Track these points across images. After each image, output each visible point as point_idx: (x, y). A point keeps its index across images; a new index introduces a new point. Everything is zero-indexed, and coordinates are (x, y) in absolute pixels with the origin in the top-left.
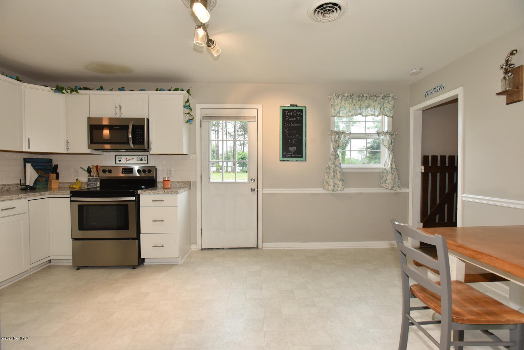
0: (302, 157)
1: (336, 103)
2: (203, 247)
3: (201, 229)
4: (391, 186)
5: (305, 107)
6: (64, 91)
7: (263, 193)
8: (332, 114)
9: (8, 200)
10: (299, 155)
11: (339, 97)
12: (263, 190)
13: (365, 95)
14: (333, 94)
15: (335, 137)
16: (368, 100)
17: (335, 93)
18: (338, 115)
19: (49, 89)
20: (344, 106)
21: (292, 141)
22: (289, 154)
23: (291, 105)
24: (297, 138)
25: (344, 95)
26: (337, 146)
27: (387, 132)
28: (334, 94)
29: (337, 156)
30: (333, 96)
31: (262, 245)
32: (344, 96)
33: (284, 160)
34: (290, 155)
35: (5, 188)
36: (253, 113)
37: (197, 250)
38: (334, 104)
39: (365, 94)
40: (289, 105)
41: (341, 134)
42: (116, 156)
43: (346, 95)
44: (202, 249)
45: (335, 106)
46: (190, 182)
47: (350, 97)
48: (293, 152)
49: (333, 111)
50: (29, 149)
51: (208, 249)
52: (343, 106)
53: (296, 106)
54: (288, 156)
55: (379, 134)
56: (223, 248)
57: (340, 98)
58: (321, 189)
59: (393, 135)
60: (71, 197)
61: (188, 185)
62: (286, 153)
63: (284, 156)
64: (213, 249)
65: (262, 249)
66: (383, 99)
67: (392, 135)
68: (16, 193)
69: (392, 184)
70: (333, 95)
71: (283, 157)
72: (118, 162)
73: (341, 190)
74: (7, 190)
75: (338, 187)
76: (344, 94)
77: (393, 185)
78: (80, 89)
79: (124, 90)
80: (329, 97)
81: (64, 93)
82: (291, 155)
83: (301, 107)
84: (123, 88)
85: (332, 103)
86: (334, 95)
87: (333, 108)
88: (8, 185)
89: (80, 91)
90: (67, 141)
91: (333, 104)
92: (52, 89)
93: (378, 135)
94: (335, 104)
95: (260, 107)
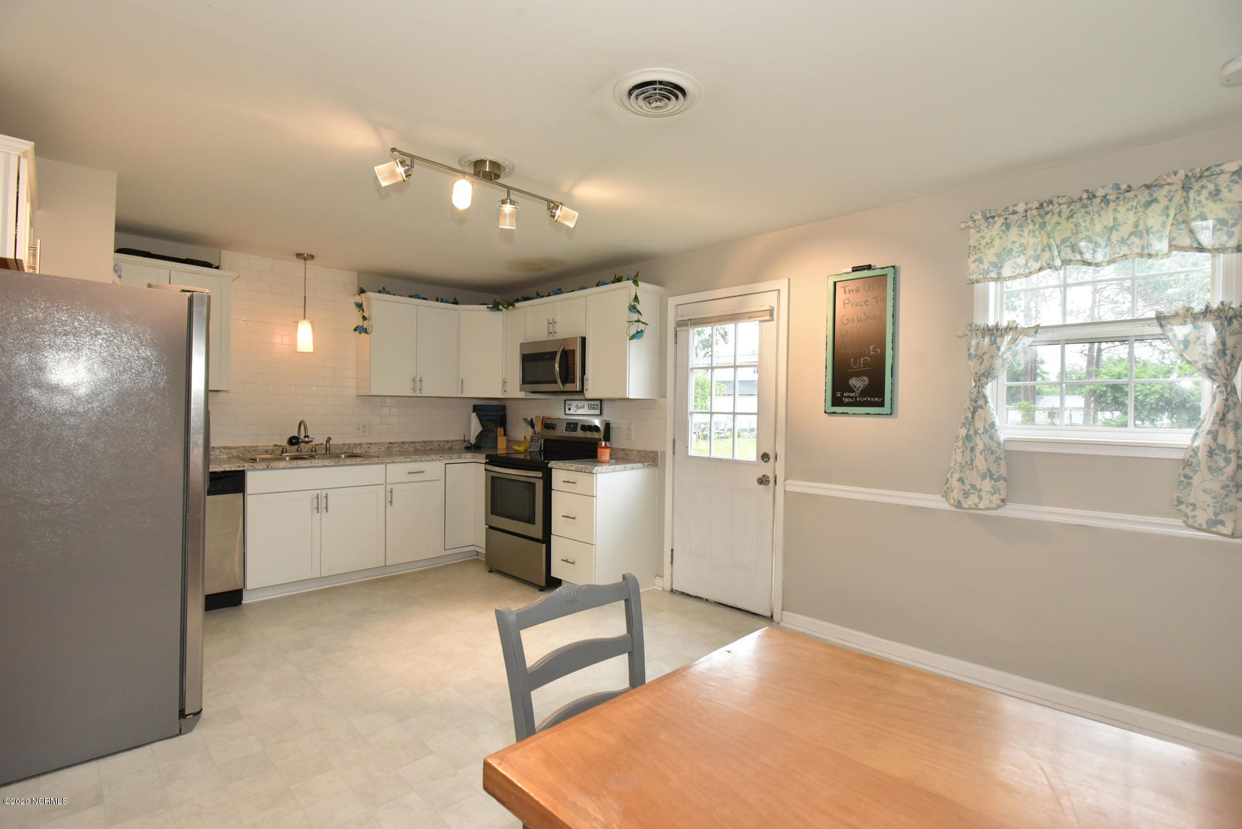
0: (882, 404)
1: (988, 239)
2: (675, 587)
3: (672, 550)
4: (1206, 517)
5: (893, 267)
6: (501, 307)
7: (786, 489)
8: (970, 274)
9: (416, 461)
10: (876, 399)
11: (996, 218)
12: (786, 482)
13: (1100, 193)
14: (977, 214)
15: (978, 344)
16: (1112, 205)
17: (981, 211)
18: (993, 275)
19: (484, 307)
20: (1017, 245)
21: (858, 361)
22: (849, 397)
23: (855, 269)
24: (872, 353)
25: (1016, 208)
26: (982, 372)
27: (1207, 312)
28: (980, 213)
29: (980, 402)
30: (974, 221)
31: (781, 614)
32: (1015, 213)
33: (836, 413)
34: (852, 398)
35: (447, 446)
36: (769, 300)
37: (663, 590)
38: (980, 244)
39: (1101, 190)
40: (850, 270)
41: (999, 333)
42: (565, 401)
43: (1021, 208)
44: (672, 590)
45: (982, 249)
46: (657, 452)
47: (1035, 212)
48: (862, 391)
49: (973, 267)
50: (462, 393)
51: (682, 593)
52: (1014, 242)
53: (869, 267)
54: (847, 400)
55: (1163, 322)
56: (707, 600)
57: (1000, 221)
58: (938, 497)
59: (1234, 321)
60: (486, 463)
61: (651, 459)
62: (842, 394)
63: (837, 402)
64: (691, 596)
65: (779, 623)
66: (1186, 188)
67: (1231, 319)
68: (459, 452)
69: (1211, 510)
70: (976, 217)
71: (834, 404)
72: (567, 412)
73: (988, 509)
74: (450, 448)
75: (980, 498)
76: (1015, 205)
77: (1216, 514)
78: (518, 301)
79: (562, 293)
80: (963, 226)
81: (501, 310)
82: (856, 398)
83: (882, 268)
84: (560, 289)
85: (972, 242)
86: (978, 217)
87: (972, 258)
88: (452, 441)
89: (517, 305)
90: (504, 380)
91: (976, 244)
92: (488, 308)
93: (1161, 326)
94: (983, 242)
95: (782, 284)
